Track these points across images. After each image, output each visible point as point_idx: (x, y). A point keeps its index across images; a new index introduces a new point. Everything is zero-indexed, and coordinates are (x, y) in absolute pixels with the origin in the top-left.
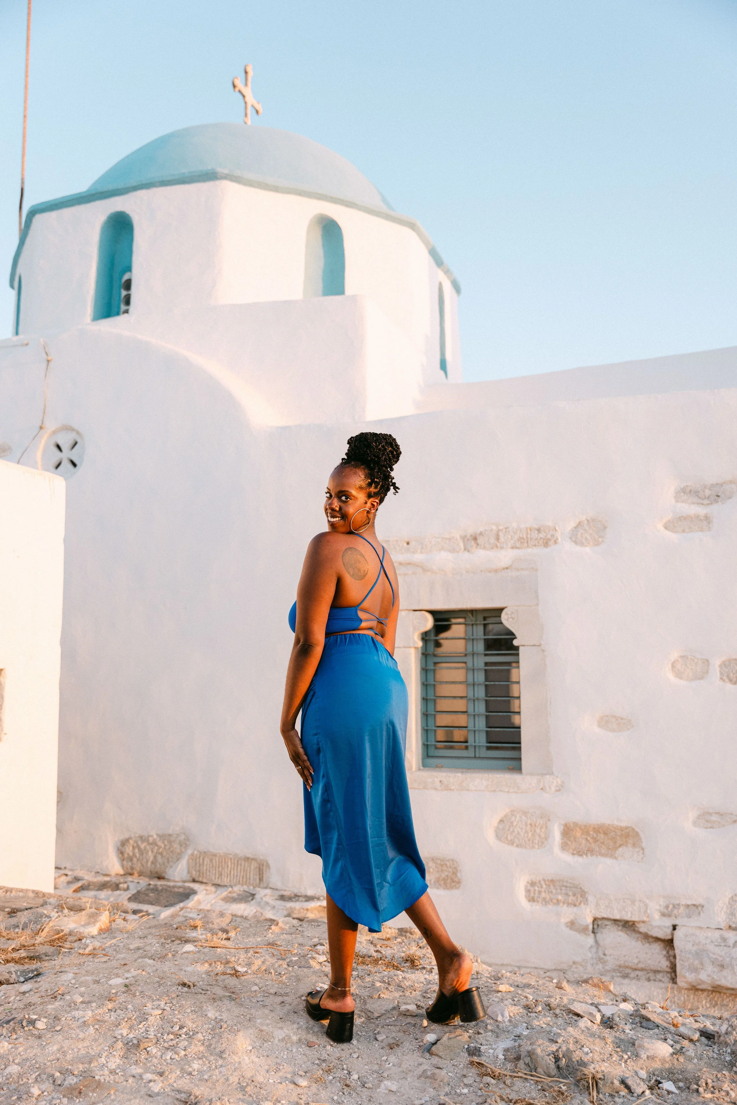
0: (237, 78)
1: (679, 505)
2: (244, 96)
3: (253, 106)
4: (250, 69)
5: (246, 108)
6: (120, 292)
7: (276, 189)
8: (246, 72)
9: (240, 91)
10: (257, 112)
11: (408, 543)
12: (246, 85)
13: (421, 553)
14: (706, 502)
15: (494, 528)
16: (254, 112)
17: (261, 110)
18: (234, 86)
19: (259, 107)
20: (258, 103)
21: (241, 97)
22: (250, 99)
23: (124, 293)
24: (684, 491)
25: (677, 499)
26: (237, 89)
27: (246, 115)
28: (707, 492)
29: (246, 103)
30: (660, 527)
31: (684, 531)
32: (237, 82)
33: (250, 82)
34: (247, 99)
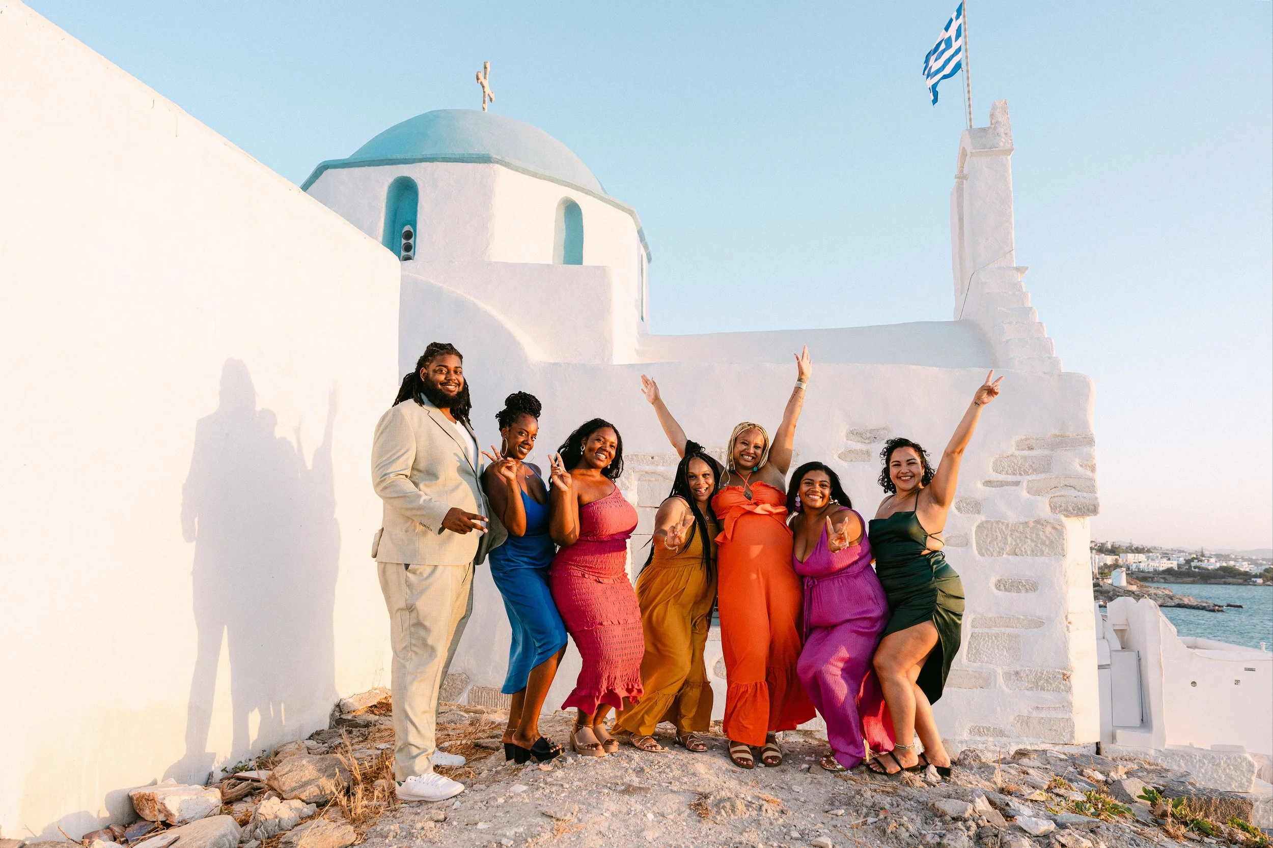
0: (480, 73)
1: (849, 442)
2: (483, 87)
3: (488, 95)
4: (488, 66)
5: (484, 96)
6: (401, 240)
7: (535, 175)
8: (485, 68)
9: (481, 83)
10: (491, 99)
11: (652, 458)
12: (485, 78)
13: (663, 465)
14: (867, 441)
15: (718, 450)
17: (494, 99)
18: (478, 79)
19: (492, 96)
20: (492, 93)
22: (487, 90)
23: (404, 241)
24: (852, 432)
25: (847, 436)
26: (479, 81)
27: (484, 102)
28: (868, 435)
30: (836, 456)
31: (852, 461)
33: (487, 76)
34: (485, 90)
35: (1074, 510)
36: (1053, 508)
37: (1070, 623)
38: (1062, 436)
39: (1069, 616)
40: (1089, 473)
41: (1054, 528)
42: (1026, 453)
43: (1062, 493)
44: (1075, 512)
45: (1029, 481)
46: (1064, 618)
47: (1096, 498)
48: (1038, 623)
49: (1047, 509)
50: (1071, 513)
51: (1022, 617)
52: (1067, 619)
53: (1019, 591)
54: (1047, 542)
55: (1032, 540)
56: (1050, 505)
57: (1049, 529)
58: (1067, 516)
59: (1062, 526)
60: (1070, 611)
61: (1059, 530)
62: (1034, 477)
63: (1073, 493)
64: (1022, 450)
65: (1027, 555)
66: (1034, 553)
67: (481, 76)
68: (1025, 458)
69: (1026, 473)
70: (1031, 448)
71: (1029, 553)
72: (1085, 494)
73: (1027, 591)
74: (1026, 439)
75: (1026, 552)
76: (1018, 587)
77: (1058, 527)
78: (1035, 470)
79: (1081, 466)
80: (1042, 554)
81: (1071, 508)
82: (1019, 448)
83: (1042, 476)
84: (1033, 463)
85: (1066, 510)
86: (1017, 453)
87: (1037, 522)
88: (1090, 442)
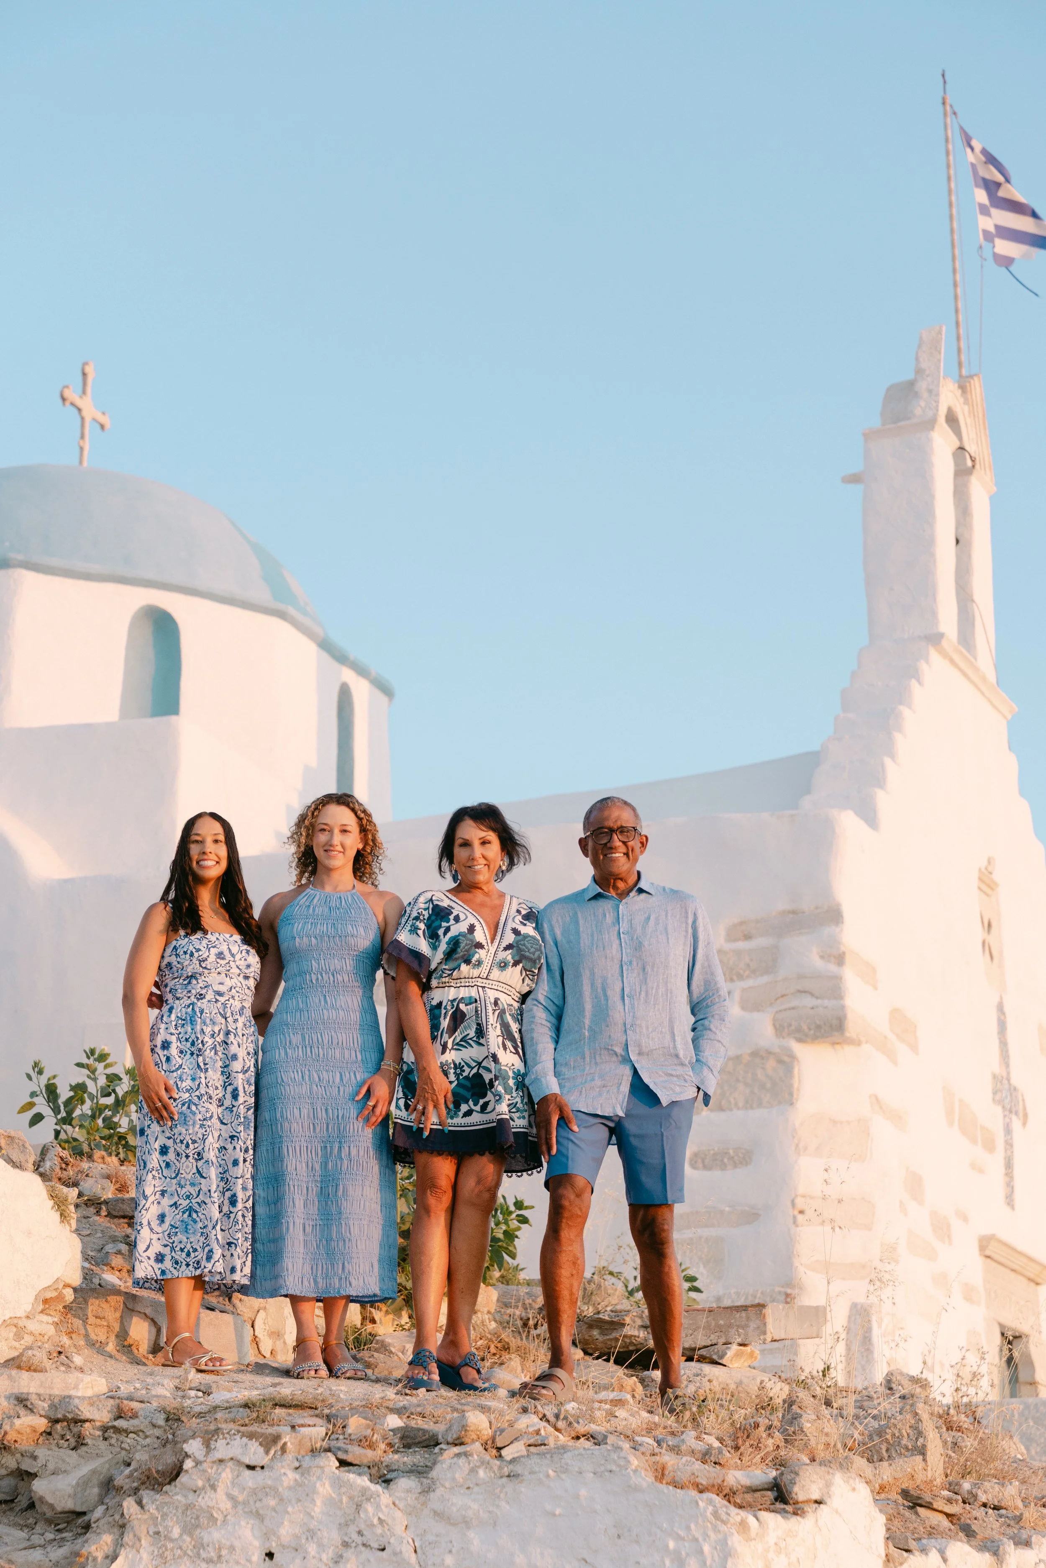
0: (67, 387)
2: (79, 410)
3: (94, 419)
4: (88, 369)
5: (82, 425)
8: (84, 374)
9: (72, 404)
10: (102, 427)
12: (84, 392)
16: (98, 427)
17: (108, 425)
18: (64, 399)
19: (105, 420)
20: (104, 413)
21: (76, 411)
22: (90, 411)
26: (67, 403)
27: (82, 437)
29: (83, 419)
32: (67, 393)
33: (89, 390)
34: (85, 413)
35: (810, 1029)
36: (780, 1029)
37: (801, 1212)
38: (794, 912)
39: (800, 1203)
40: (832, 968)
41: (780, 1061)
42: (741, 945)
43: (795, 1003)
44: (812, 1032)
45: (744, 990)
46: (789, 1204)
47: (843, 1007)
48: (751, 1216)
49: (770, 1030)
50: (806, 1035)
51: (727, 1209)
52: (793, 1204)
53: (723, 1167)
54: (768, 1085)
55: (746, 1084)
56: (774, 1025)
57: (771, 1063)
58: (800, 1040)
59: (793, 1057)
60: (801, 1191)
61: (787, 1062)
62: (750, 983)
63: (808, 1001)
64: (735, 940)
65: (738, 1109)
66: (749, 1105)
67: (72, 395)
68: (739, 953)
69: (740, 977)
70: (748, 937)
71: (741, 1104)
72: (826, 1002)
73: (735, 1166)
74: (742, 923)
75: (736, 1104)
76: (722, 1161)
77: (786, 1059)
78: (754, 972)
79: (822, 957)
80: (760, 1105)
81: (805, 1027)
82: (730, 938)
83: (764, 979)
84: (752, 960)
85: (799, 1030)
86: (728, 946)
87: (755, 1054)
88: (834, 916)
